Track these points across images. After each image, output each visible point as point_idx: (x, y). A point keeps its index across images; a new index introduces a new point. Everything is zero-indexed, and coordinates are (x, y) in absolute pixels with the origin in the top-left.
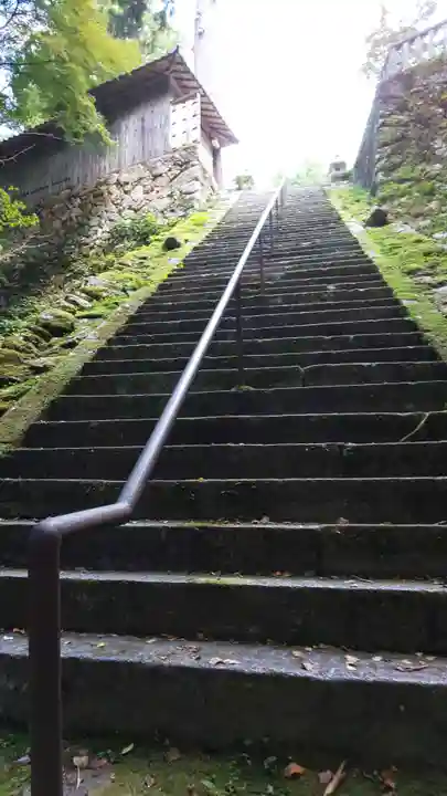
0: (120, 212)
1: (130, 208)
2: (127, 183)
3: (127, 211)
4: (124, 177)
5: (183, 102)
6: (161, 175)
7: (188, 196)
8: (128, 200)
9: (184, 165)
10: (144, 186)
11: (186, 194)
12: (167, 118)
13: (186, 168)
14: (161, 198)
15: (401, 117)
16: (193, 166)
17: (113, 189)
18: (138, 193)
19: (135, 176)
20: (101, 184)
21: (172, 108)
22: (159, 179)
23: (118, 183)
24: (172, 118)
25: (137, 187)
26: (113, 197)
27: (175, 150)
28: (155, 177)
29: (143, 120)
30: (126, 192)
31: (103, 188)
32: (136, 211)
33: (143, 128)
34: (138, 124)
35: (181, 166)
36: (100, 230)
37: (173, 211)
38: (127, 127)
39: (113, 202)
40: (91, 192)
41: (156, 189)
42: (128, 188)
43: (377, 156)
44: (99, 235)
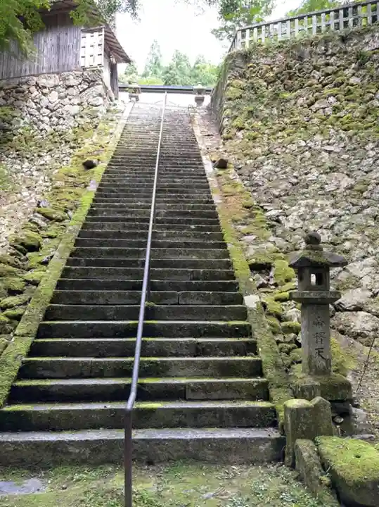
0: (38, 109)
1: (47, 108)
2: (45, 88)
3: (44, 110)
4: (42, 82)
5: (92, 32)
6: (73, 86)
7: (94, 108)
8: (45, 101)
9: (91, 83)
10: (59, 92)
11: (92, 105)
12: (78, 41)
13: (93, 85)
14: (73, 105)
15: (241, 82)
16: (97, 84)
17: (33, 89)
18: (54, 97)
19: (51, 83)
20: (23, 84)
21: (82, 35)
22: (71, 89)
23: (37, 85)
24: (83, 42)
25: (53, 92)
26: (33, 95)
27: (84, 69)
28: (69, 87)
29: (59, 38)
30: (44, 94)
31: (25, 87)
32: (52, 111)
33: (58, 45)
34: (54, 41)
35: (89, 83)
36: (22, 121)
37: (82, 117)
38: (45, 42)
39: (33, 100)
40: (14, 88)
41: (68, 97)
42: (45, 91)
43: (225, 106)
44: (21, 125)
